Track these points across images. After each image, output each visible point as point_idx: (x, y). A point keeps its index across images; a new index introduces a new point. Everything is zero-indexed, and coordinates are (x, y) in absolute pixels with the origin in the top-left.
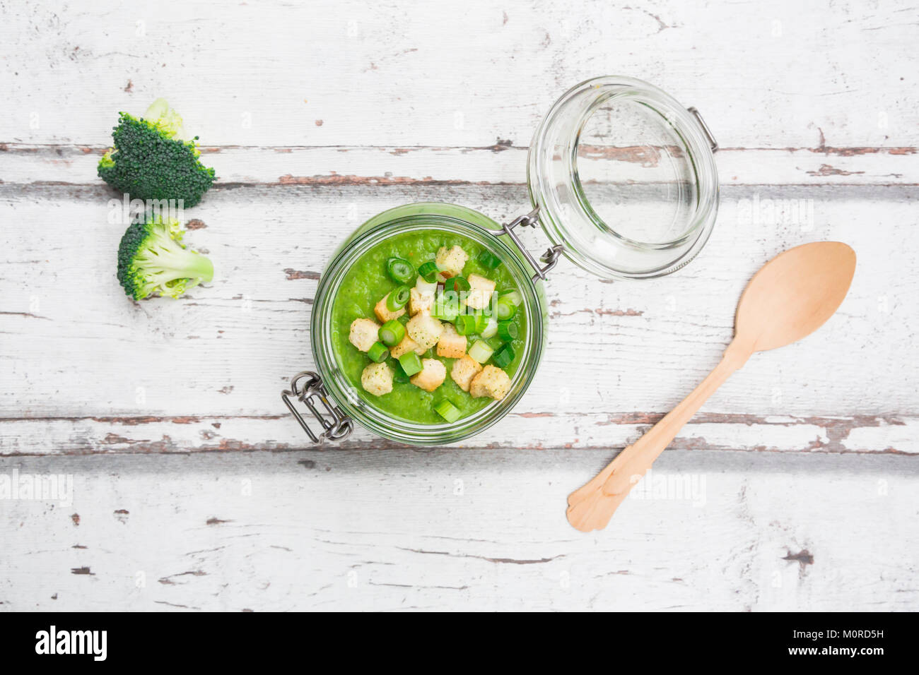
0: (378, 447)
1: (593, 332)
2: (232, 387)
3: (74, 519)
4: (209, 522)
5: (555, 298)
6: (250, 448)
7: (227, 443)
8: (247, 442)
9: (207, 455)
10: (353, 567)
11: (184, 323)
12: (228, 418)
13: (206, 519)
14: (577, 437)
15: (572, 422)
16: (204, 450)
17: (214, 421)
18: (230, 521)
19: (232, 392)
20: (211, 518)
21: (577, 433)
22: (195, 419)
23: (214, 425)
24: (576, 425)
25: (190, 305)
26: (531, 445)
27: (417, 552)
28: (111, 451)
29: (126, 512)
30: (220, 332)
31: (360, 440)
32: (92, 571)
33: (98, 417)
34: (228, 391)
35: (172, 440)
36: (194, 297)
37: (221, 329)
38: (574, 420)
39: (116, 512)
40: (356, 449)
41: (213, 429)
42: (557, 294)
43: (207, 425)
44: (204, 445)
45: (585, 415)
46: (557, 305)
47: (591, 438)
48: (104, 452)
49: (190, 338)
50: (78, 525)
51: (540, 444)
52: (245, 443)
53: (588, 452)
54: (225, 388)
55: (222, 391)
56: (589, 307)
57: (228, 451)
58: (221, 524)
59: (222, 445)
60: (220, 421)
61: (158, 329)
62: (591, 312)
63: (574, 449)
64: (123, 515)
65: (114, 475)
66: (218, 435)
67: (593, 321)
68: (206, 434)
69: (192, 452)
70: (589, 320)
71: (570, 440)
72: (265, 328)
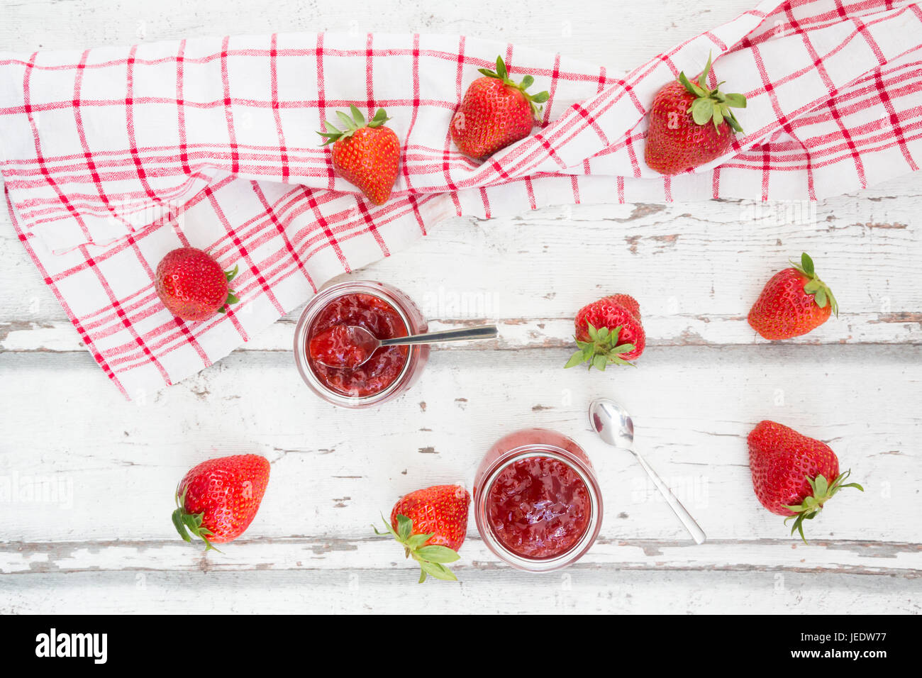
0: (677, 344)
1: (862, 243)
2: (554, 294)
3: (421, 406)
4: (534, 409)
5: (830, 214)
6: (569, 345)
7: (550, 342)
8: (567, 341)
9: (533, 351)
10: (657, 447)
11: (515, 240)
12: (551, 319)
13: (532, 407)
14: (850, 334)
15: (845, 321)
16: (532, 347)
17: (539, 323)
18: (551, 408)
19: (555, 298)
20: (535, 405)
21: (850, 330)
22: (524, 321)
23: (540, 326)
24: (849, 324)
25: (521, 225)
26: (809, 341)
27: (712, 434)
28: (452, 348)
29: (465, 400)
30: (546, 247)
31: (662, 338)
32: (435, 451)
33: (443, 320)
34: (551, 297)
35: (504, 339)
36: (524, 218)
37: (546, 245)
38: (847, 319)
39: (456, 400)
40: (659, 346)
41: (538, 329)
42: (832, 211)
43: (533, 326)
44: (530, 343)
45: (858, 314)
46: (832, 220)
47: (863, 334)
48: (448, 348)
49: (520, 252)
50: (424, 411)
51: (818, 340)
52: (565, 341)
53: (861, 347)
54: (549, 294)
55: (546, 297)
56: (860, 222)
57: (550, 347)
58: (544, 410)
59: (546, 343)
60: (543, 322)
61: (494, 245)
62: (861, 225)
63: (848, 344)
64: (462, 402)
65: (455, 368)
66: (542, 335)
67: (864, 233)
68: (532, 334)
69: (521, 349)
70: (861, 232)
71: (844, 336)
72: (583, 244)
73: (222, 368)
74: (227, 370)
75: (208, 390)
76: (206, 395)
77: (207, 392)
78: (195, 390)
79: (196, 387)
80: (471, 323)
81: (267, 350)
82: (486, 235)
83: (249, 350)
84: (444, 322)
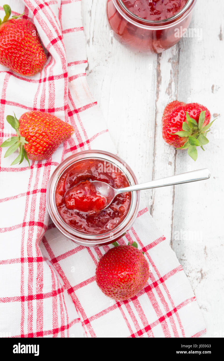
73: (184, 258)
74: (185, 255)
75: (199, 270)
76: (203, 272)
77: (201, 271)
78: (199, 280)
79: (197, 279)
80: (159, 80)
81: (172, 225)
82: (99, 65)
83: (171, 237)
84: (158, 98)
